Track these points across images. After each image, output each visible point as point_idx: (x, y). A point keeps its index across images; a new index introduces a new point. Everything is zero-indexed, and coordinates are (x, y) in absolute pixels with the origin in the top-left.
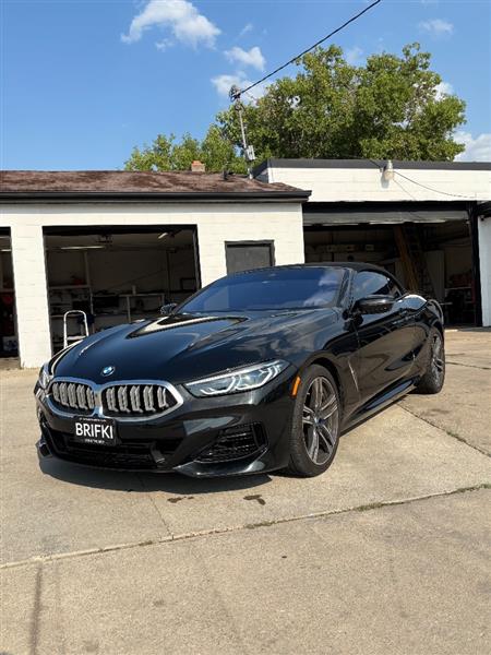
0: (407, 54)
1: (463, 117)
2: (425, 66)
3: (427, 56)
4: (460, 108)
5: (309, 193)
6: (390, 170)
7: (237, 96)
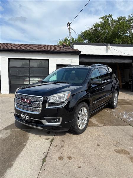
6: (109, 46)
7: (69, 25)
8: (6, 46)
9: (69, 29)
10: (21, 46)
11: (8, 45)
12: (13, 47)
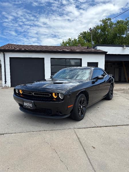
5: (107, 52)
6: (125, 47)
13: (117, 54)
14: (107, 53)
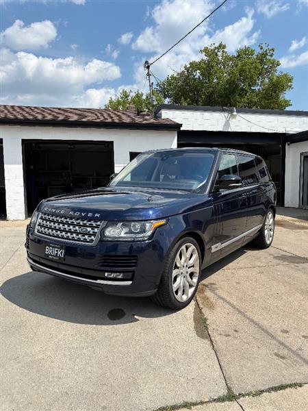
0: (261, 48)
1: (291, 85)
2: (271, 56)
3: (273, 50)
4: (290, 81)
5: (181, 125)
6: (235, 113)
7: (148, 67)
8: (9, 111)
9: (148, 75)
10: (44, 111)
11: (15, 110)
12: (37, 115)
13: (215, 130)
14: (182, 129)
